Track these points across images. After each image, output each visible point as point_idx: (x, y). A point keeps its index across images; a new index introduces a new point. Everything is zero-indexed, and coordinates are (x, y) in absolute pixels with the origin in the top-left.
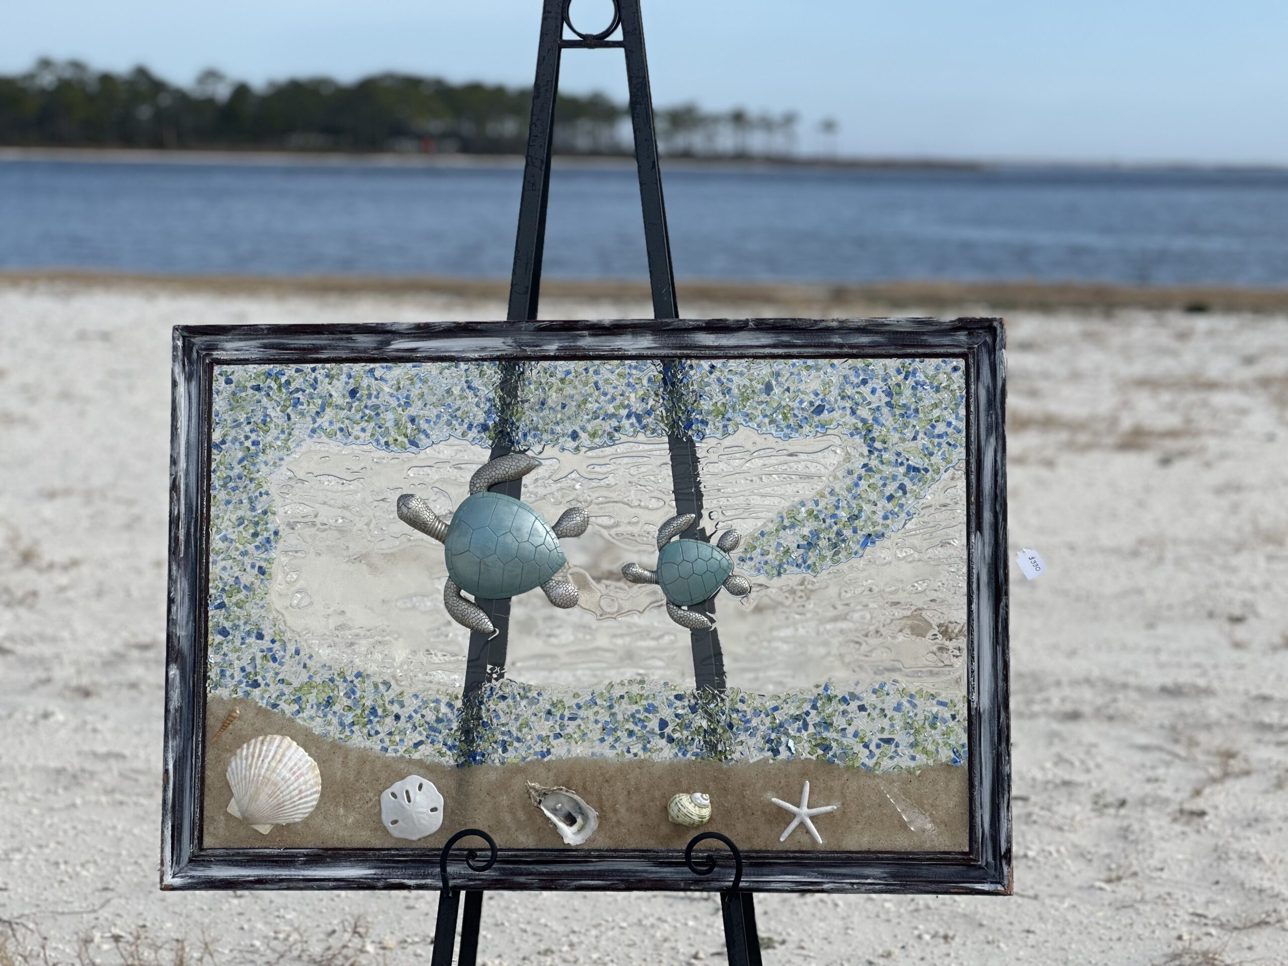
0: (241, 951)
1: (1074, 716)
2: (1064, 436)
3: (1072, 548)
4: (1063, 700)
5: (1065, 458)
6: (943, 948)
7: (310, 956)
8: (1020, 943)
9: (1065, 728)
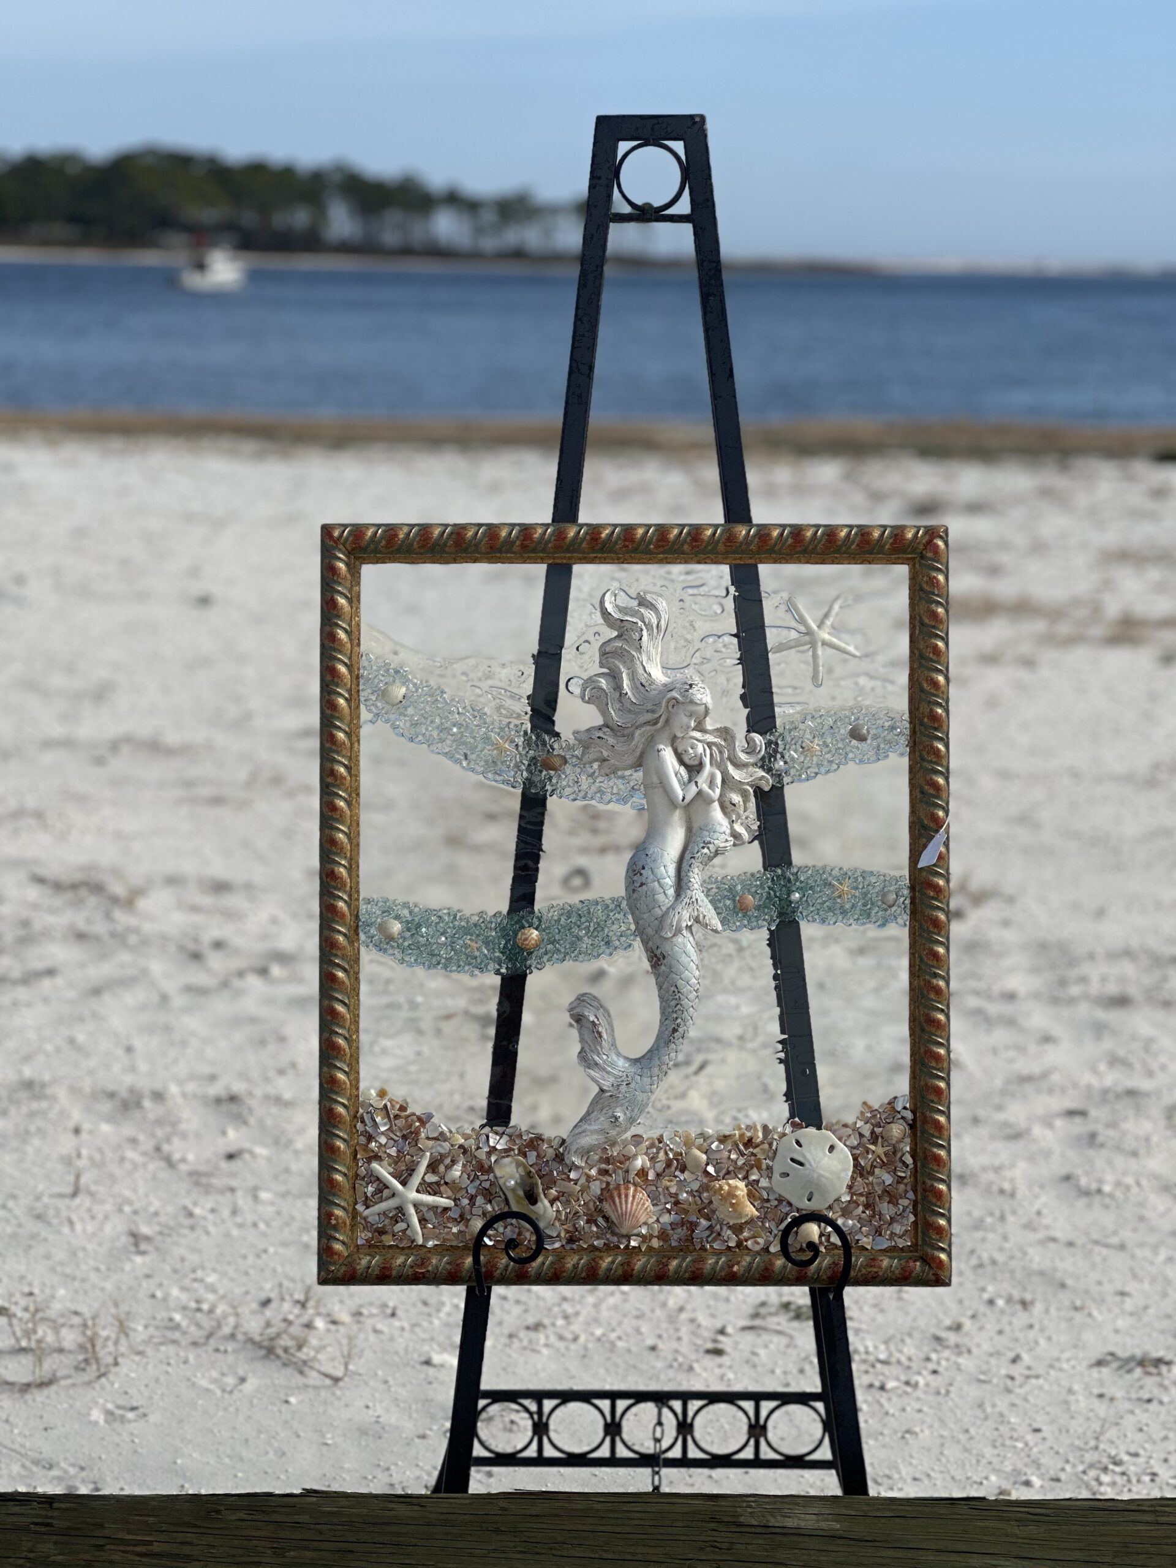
0: (157, 1328)
1: (1121, 1001)
2: (1039, 626)
3: (1076, 775)
4: (1104, 980)
5: (1048, 655)
6: (1021, 1318)
7: (245, 1334)
8: (1116, 1310)
9: (1113, 1017)
